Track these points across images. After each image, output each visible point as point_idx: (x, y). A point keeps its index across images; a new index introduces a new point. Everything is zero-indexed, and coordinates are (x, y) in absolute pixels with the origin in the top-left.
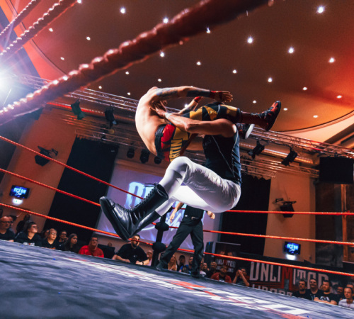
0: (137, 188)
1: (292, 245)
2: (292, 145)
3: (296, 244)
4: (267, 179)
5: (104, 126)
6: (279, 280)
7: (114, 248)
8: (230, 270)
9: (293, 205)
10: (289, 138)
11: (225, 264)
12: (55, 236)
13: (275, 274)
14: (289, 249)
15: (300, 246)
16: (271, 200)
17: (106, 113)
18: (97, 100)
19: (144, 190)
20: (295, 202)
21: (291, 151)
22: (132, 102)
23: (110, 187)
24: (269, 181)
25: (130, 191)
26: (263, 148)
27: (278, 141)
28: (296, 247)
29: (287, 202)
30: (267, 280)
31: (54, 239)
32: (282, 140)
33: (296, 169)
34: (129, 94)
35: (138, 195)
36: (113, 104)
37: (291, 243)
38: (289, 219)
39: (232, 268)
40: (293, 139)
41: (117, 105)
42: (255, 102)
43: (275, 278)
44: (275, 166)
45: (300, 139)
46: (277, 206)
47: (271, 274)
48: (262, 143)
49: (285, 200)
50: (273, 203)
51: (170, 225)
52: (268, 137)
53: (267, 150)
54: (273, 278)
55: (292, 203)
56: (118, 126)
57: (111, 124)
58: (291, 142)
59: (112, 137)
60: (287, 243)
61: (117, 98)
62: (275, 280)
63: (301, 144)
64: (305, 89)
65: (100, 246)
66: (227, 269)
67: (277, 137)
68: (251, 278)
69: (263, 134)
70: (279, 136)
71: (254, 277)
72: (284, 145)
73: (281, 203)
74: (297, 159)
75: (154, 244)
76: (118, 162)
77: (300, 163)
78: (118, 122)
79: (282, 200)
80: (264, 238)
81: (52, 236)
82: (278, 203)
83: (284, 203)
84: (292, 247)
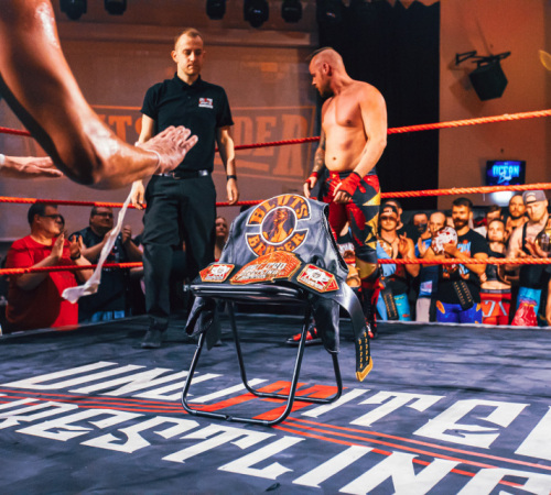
1: (504, 168)
3: (513, 162)
4: (429, 3)
9: (503, 63)
14: (497, 178)
15: (523, 166)
16: (445, 60)
20: (508, 54)
28: (515, 170)
29: (485, 59)
37: (500, 162)
46: (462, 74)
49: (482, 53)
50: (450, 67)
55: (498, 58)
60: (490, 164)
73: (470, 65)
79: (473, 54)
82: (462, 65)
83: (479, 62)
84: (505, 172)
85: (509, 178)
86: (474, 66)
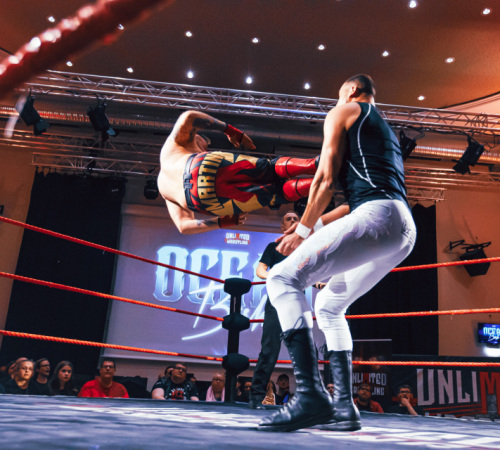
0: (173, 256)
1: (493, 329)
2: (472, 130)
3: (499, 326)
4: (427, 205)
5: (90, 142)
6: (476, 399)
7: (145, 380)
8: (378, 391)
9: (487, 249)
10: (463, 117)
11: (366, 381)
12: (30, 373)
13: (467, 388)
14: (488, 336)
16: (441, 247)
17: (90, 114)
18: (67, 91)
19: (189, 259)
20: (490, 243)
21: (470, 143)
22: (140, 85)
23: (121, 257)
24: (433, 208)
25: (160, 261)
26: (413, 145)
27: (442, 126)
29: (472, 246)
30: (451, 401)
31: (27, 377)
32: (449, 123)
33: (484, 178)
34: (130, 70)
35: (177, 266)
36: (102, 95)
37: (490, 325)
38: (481, 278)
39: (380, 386)
40: (471, 117)
41: (110, 95)
42: (386, 54)
43: (467, 395)
44: (441, 177)
45: (486, 116)
46: (455, 256)
47: (460, 389)
48: (411, 135)
49: (469, 241)
50: (445, 251)
51: (251, 318)
52: (421, 121)
53: (420, 149)
54: (464, 397)
55: (482, 246)
56: (119, 139)
57: (105, 136)
58: (469, 125)
59: (110, 162)
60: (481, 326)
61: (108, 81)
62: (467, 399)
63: (490, 127)
64: (486, 12)
65: (117, 379)
66: (372, 391)
67: (440, 118)
68: (421, 402)
69: (410, 116)
70: (443, 116)
71: (426, 398)
72: (454, 132)
73: (460, 250)
74: (482, 158)
75: (225, 359)
76: (129, 210)
77: (491, 166)
78: (118, 130)
79: (462, 242)
80: (436, 316)
81: (23, 372)
82: (454, 250)
83: (467, 249)
84: (493, 333)
85: (497, 338)
86: (464, 251)
